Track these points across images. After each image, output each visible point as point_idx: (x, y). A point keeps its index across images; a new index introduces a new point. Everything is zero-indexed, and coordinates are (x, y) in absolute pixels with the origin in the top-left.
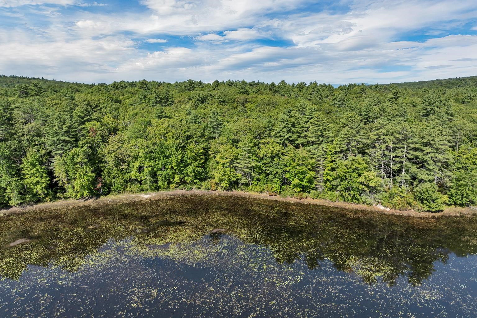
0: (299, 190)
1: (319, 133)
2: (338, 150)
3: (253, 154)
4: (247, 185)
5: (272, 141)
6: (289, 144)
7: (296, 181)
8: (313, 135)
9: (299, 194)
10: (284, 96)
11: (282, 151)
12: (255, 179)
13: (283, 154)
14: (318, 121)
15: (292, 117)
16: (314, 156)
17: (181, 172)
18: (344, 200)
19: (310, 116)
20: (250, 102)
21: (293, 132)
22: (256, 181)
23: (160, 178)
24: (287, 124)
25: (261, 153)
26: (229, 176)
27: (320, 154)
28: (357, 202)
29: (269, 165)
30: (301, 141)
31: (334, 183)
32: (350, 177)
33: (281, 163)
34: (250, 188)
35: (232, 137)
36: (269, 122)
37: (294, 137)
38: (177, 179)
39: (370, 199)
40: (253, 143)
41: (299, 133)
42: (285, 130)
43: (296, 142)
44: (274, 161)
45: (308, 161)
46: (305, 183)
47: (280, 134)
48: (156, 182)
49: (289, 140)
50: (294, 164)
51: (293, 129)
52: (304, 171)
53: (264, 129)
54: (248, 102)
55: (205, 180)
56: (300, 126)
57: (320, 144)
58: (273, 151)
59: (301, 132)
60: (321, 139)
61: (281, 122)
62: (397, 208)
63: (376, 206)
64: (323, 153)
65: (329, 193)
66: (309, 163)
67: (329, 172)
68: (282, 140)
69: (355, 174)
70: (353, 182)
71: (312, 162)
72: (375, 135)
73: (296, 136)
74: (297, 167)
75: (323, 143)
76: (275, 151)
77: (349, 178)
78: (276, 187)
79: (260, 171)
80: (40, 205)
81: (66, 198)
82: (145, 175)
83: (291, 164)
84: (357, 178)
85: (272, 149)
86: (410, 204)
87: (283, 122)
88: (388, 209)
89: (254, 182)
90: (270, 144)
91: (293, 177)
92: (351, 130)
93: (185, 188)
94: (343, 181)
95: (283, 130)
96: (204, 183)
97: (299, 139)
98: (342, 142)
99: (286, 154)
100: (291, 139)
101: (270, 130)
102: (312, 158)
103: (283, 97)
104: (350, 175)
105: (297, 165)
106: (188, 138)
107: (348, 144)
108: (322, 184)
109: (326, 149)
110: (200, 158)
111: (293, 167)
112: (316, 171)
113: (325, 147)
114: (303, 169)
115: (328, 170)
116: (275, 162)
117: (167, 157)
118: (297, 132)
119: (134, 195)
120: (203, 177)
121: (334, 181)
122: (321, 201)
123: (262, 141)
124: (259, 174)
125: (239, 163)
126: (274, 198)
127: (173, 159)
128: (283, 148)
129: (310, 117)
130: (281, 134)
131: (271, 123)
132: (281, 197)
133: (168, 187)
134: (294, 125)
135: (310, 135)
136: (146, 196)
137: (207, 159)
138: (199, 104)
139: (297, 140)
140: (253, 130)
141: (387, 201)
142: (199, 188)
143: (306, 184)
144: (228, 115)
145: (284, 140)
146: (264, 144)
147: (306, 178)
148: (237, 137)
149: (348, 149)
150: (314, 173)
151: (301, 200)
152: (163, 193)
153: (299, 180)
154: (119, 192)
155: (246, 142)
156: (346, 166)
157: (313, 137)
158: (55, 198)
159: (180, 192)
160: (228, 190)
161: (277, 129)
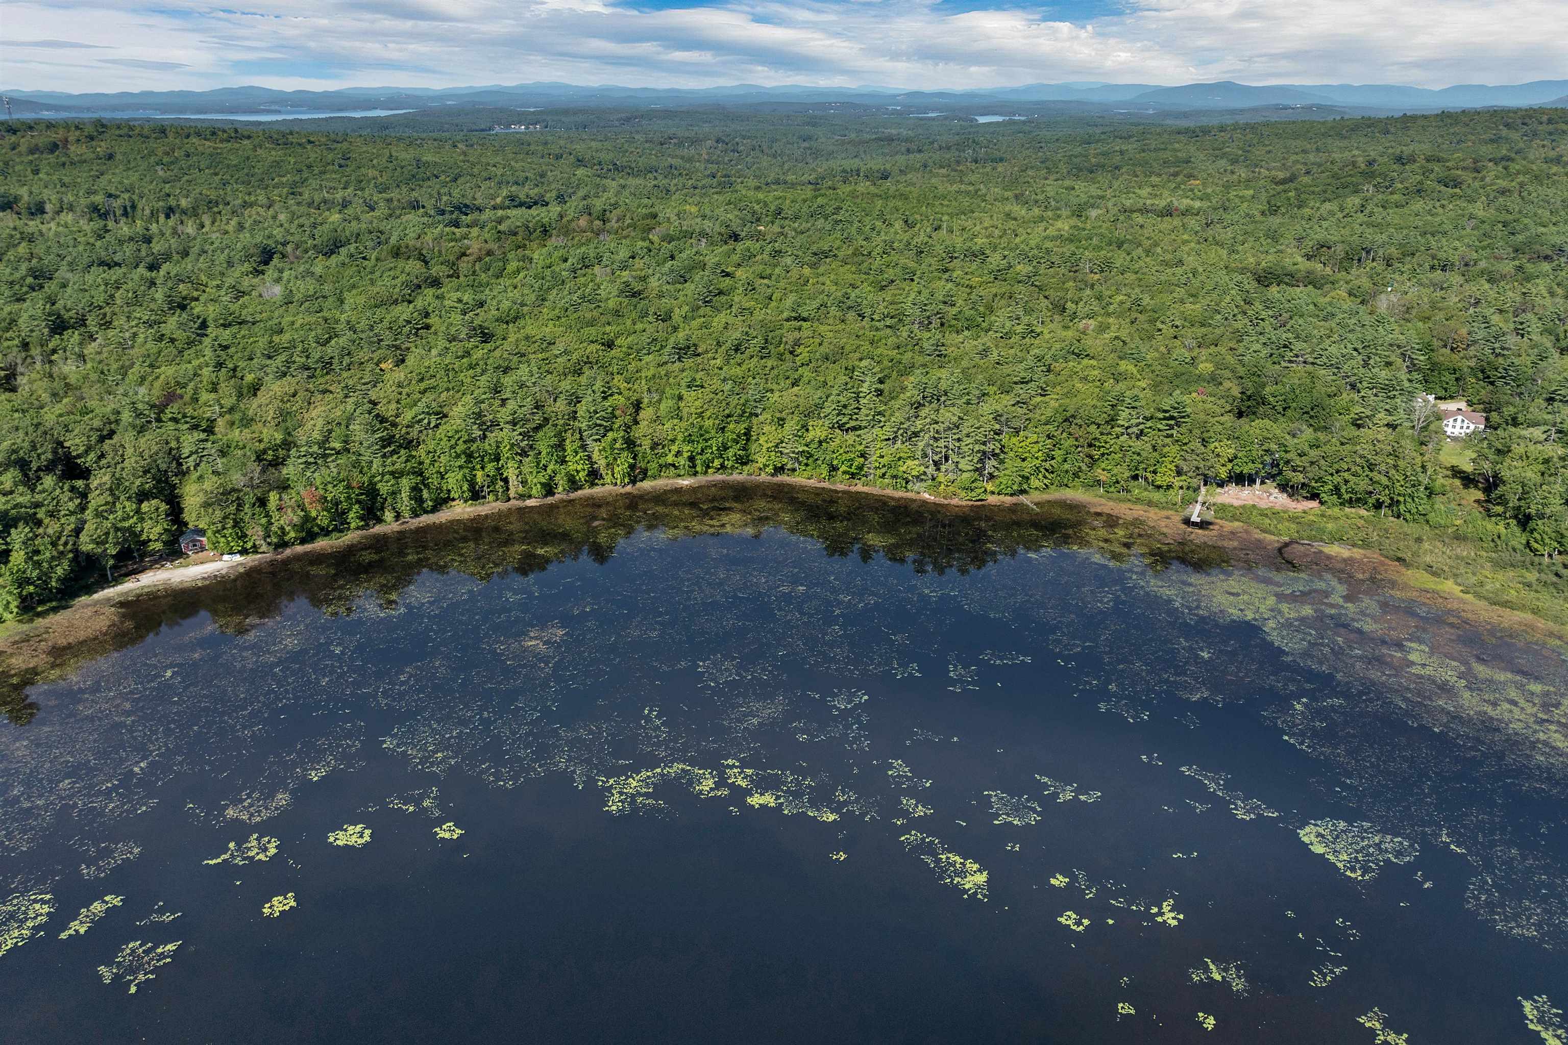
0: (848, 477)
1: (871, 417)
2: (886, 437)
3: (800, 437)
4: (794, 470)
5: (820, 424)
7: (844, 468)
9: (849, 481)
11: (831, 436)
13: (831, 439)
16: (864, 442)
17: (721, 456)
18: (893, 488)
22: (804, 466)
23: (698, 462)
24: (838, 406)
25: (809, 437)
26: (774, 461)
28: (904, 490)
29: (817, 450)
30: (852, 424)
31: (883, 470)
32: (895, 465)
33: (828, 449)
34: (797, 473)
35: (778, 415)
37: (844, 420)
38: (717, 463)
39: (916, 487)
41: (851, 415)
42: (834, 412)
43: (847, 426)
44: (822, 446)
46: (853, 470)
48: (694, 466)
49: (839, 423)
50: (842, 451)
51: (844, 411)
52: (852, 458)
55: (746, 464)
56: (851, 407)
58: (821, 435)
62: (943, 497)
63: (922, 494)
64: (873, 438)
65: (879, 480)
66: (858, 449)
67: (878, 459)
69: (901, 463)
70: (898, 470)
73: (847, 419)
74: (845, 453)
76: (823, 436)
78: (825, 473)
79: (808, 456)
80: (580, 492)
81: (603, 485)
82: (682, 461)
86: (954, 493)
88: (934, 498)
89: (801, 467)
91: (841, 465)
93: (725, 474)
96: (746, 468)
102: (862, 444)
104: (895, 463)
106: (729, 416)
108: (872, 471)
110: (741, 439)
111: (841, 454)
112: (865, 458)
114: (851, 455)
115: (878, 457)
116: (823, 448)
117: (706, 440)
119: (671, 481)
120: (744, 461)
122: (872, 489)
123: (810, 423)
124: (808, 459)
125: (785, 448)
126: (822, 485)
127: (713, 442)
128: (832, 432)
132: (830, 484)
133: (706, 472)
136: (686, 482)
137: (748, 440)
139: (848, 423)
141: (932, 489)
142: (742, 473)
143: (855, 471)
146: (812, 426)
147: (855, 464)
148: (784, 415)
150: (863, 459)
151: (851, 488)
152: (701, 479)
153: (848, 467)
154: (655, 478)
155: (791, 425)
156: (892, 454)
158: (593, 485)
159: (719, 477)
160: (772, 475)
161: (827, 411)
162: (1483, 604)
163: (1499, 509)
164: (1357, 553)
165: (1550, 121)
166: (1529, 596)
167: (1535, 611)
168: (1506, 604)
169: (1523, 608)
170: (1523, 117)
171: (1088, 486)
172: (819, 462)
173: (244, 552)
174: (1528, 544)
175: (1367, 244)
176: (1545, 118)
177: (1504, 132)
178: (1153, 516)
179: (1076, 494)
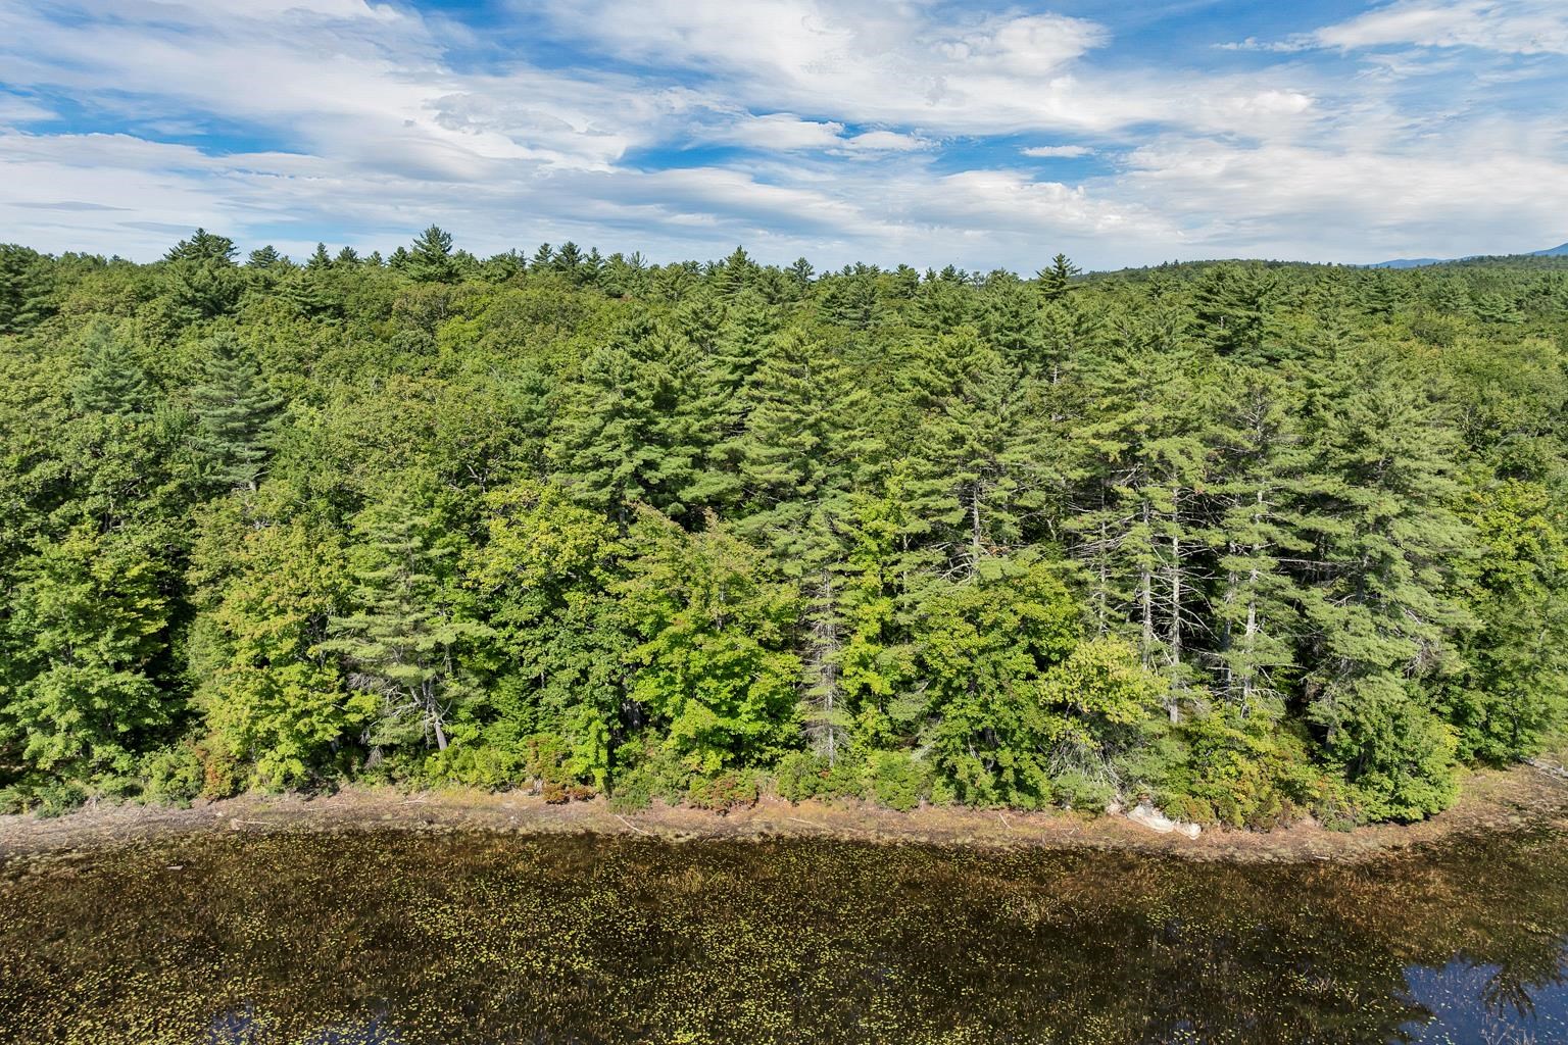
0: (713, 760)
1: (808, 439)
2: (917, 526)
3: (441, 574)
4: (421, 748)
5: (548, 493)
6: (644, 509)
7: (696, 718)
8: (776, 451)
9: (718, 782)
10: (619, 296)
11: (606, 549)
12: (463, 714)
13: (611, 564)
14: (796, 375)
15: (654, 356)
16: (791, 568)
18: (961, 796)
19: (748, 354)
20: (461, 312)
21: (664, 441)
22: (469, 721)
24: (629, 393)
25: (490, 565)
26: (297, 717)
27: (817, 554)
28: (1030, 802)
29: (539, 632)
30: (710, 483)
31: (906, 708)
32: (996, 676)
33: (602, 618)
36: (531, 390)
37: (672, 465)
39: (1097, 783)
40: (437, 512)
41: (698, 442)
42: (617, 427)
43: (687, 494)
44: (566, 605)
45: (761, 601)
47: (592, 450)
49: (645, 483)
50: (682, 622)
51: (663, 422)
52: (738, 662)
53: (506, 430)
54: (451, 313)
55: (165, 736)
56: (698, 403)
57: (814, 496)
58: (554, 552)
59: (707, 437)
60: (820, 472)
61: (596, 382)
62: (1239, 819)
63: (1125, 810)
64: (834, 545)
65: (877, 757)
66: (764, 610)
67: (873, 649)
68: (605, 484)
70: (1013, 704)
71: (782, 600)
72: (1114, 436)
73: (680, 461)
74: (699, 638)
75: (830, 491)
76: (567, 552)
77: (991, 684)
78: (586, 753)
79: (493, 666)
83: (660, 624)
84: (1030, 677)
85: (550, 540)
86: (1294, 792)
87: (609, 385)
88: (1193, 831)
89: (459, 728)
90: (537, 512)
91: (677, 698)
92: (979, 418)
93: (33, 804)
94: (958, 700)
95: (610, 429)
96: (158, 762)
97: (698, 474)
98: (938, 483)
99: (631, 566)
100: (653, 476)
101: (540, 434)
102: (782, 578)
103: (615, 301)
104: (995, 665)
105: (702, 629)
107: (967, 493)
108: (840, 718)
109: (850, 523)
110: (130, 607)
111: (676, 641)
112: (799, 646)
113: (847, 516)
114: (733, 647)
115: (869, 639)
116: (570, 615)
118: (689, 439)
120: (151, 722)
121: (903, 695)
122: (837, 808)
123: (494, 497)
125: (361, 633)
128: (613, 530)
129: (748, 360)
130: (600, 449)
131: (542, 393)
132: (617, 809)
134: (666, 401)
135: (755, 450)
137: (182, 614)
138: (189, 321)
139: (689, 481)
140: (441, 434)
141: (1184, 785)
142: (132, 791)
143: (752, 729)
144: (330, 368)
145: (619, 485)
146: (506, 510)
147: (753, 693)
148: (356, 480)
149: (967, 522)
150: (790, 659)
151: (731, 818)
153: (715, 708)
156: (971, 615)
157: (771, 460)
160: (308, 787)
161: (575, 425)
172: (553, 695)
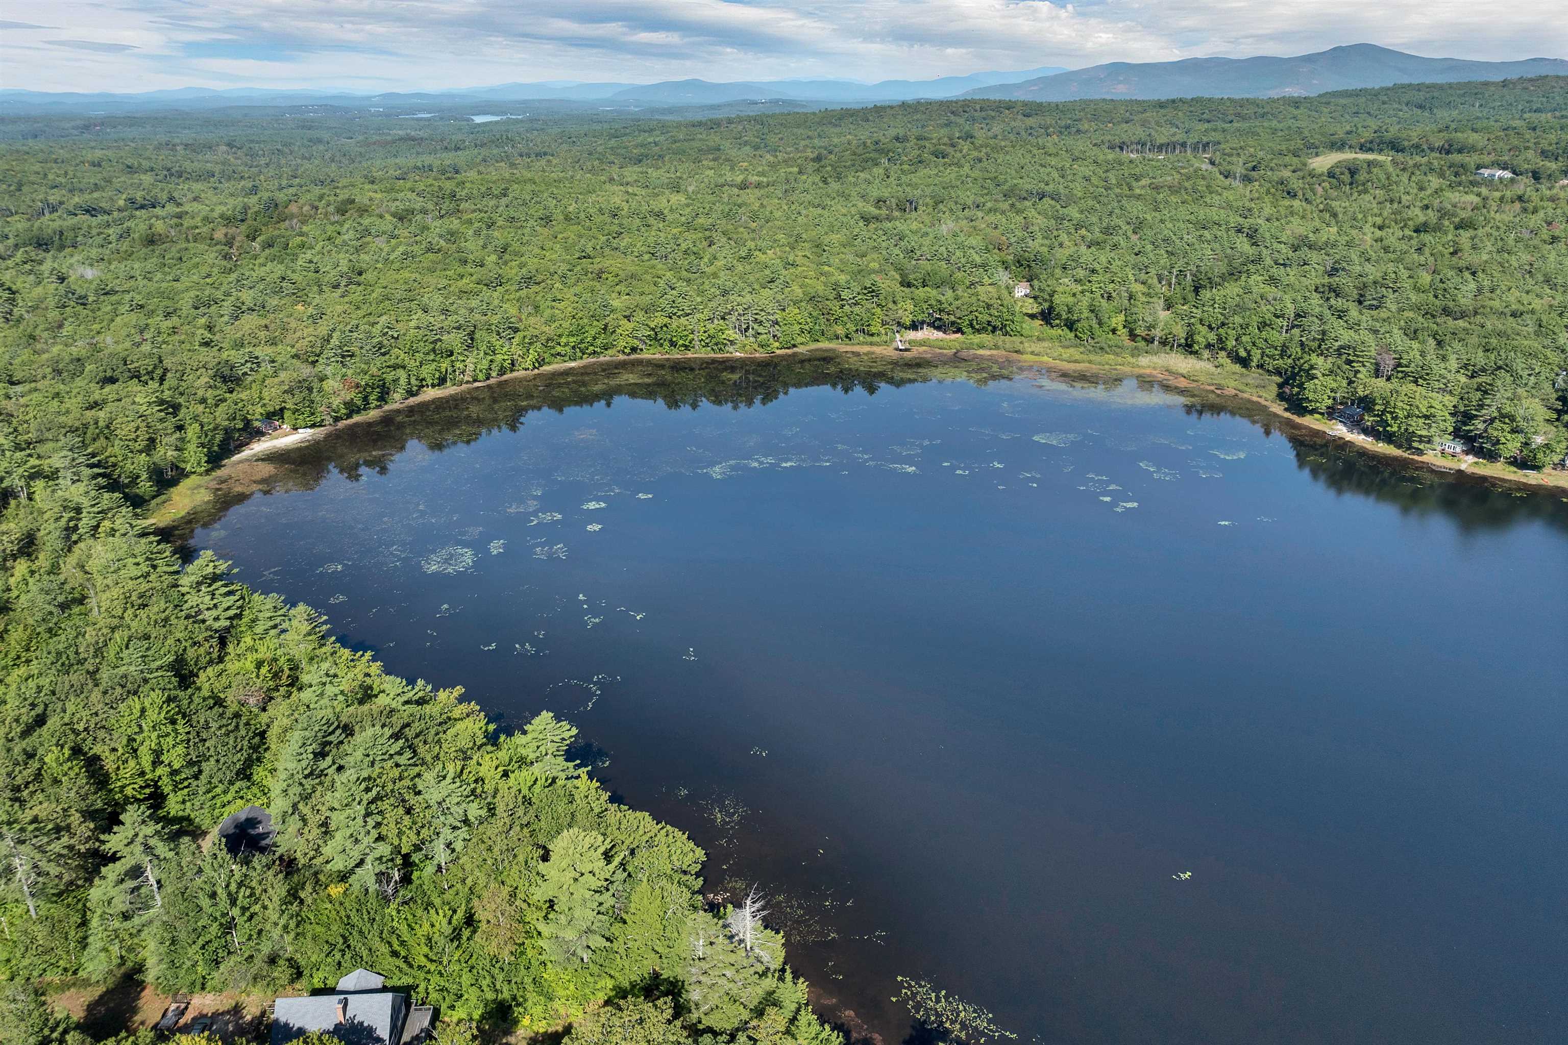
0: (683, 349)
2: (707, 318)
4: (643, 349)
8: (689, 308)
9: (684, 352)
13: (669, 324)
16: (691, 324)
18: (715, 352)
23: (578, 350)
25: (653, 325)
27: (695, 322)
28: (723, 352)
29: (660, 333)
31: (707, 341)
33: (668, 330)
34: (646, 352)
38: (591, 350)
39: (731, 349)
43: (678, 315)
44: (663, 329)
45: (688, 328)
48: (576, 353)
50: (678, 330)
57: (694, 314)
58: (661, 322)
60: (695, 311)
62: (748, 353)
63: (735, 353)
64: (697, 320)
65: (704, 348)
69: (720, 334)
70: (719, 339)
74: (680, 332)
77: (716, 337)
78: (667, 348)
81: (518, 371)
86: (755, 350)
88: (743, 355)
89: (648, 347)
91: (678, 340)
94: (713, 339)
98: (709, 312)
99: (672, 324)
104: (717, 334)
107: (714, 313)
108: (699, 343)
112: (693, 334)
113: (698, 317)
114: (684, 333)
115: (702, 333)
122: (699, 354)
124: (653, 341)
126: (666, 357)
127: (589, 334)
128: (669, 319)
132: (671, 355)
133: (584, 357)
141: (742, 349)
143: (688, 344)
147: (688, 339)
149: (714, 317)
151: (686, 356)
153: (683, 341)
154: (549, 364)
156: (713, 328)
158: (512, 371)
159: (592, 360)
162: (1065, 363)
163: (1058, 322)
164: (994, 352)
165: (981, 109)
166: (1085, 357)
167: (1090, 362)
168: (1076, 361)
169: (1083, 362)
170: (962, 106)
171: (830, 340)
172: (662, 341)
173: (313, 426)
174: (1076, 336)
175: (910, 197)
176: (978, 107)
177: (952, 118)
178: (877, 350)
179: (824, 345)
